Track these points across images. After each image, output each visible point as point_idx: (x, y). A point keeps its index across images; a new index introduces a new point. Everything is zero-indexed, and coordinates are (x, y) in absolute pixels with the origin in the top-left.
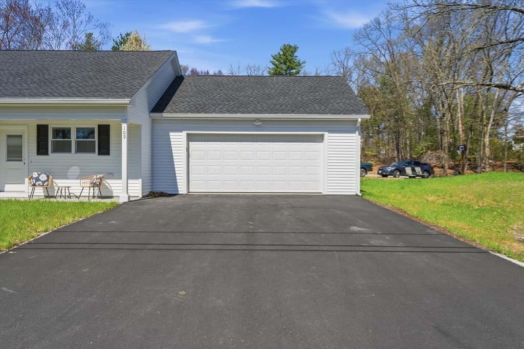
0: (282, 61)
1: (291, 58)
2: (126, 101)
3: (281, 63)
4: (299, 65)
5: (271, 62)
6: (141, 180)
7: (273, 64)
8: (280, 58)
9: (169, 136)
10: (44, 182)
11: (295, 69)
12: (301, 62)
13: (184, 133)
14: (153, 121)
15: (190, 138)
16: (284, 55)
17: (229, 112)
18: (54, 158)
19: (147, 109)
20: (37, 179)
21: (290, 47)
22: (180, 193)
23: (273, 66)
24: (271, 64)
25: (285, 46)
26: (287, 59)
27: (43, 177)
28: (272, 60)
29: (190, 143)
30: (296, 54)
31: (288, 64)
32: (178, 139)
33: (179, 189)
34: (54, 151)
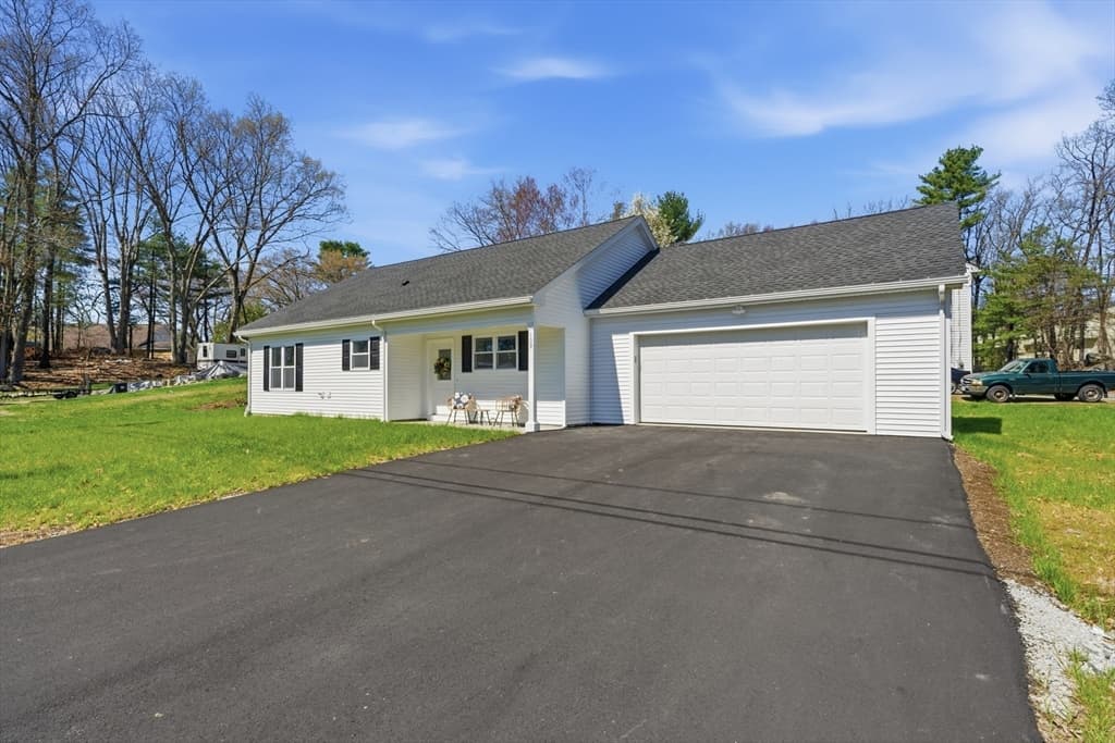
0: (943, 183)
1: (964, 174)
2: (526, 299)
3: (941, 188)
4: (985, 182)
5: (918, 188)
6: (564, 402)
7: (922, 192)
8: (938, 177)
9: (612, 340)
10: (465, 404)
11: (972, 192)
12: (989, 177)
13: (631, 336)
14: (592, 321)
15: (642, 341)
16: (947, 170)
17: (691, 297)
18: (478, 374)
19: (580, 306)
20: (458, 401)
21: (963, 151)
22: (626, 422)
23: (923, 196)
24: (918, 192)
25: (949, 153)
26: (954, 177)
27: (465, 399)
28: (921, 183)
29: (642, 349)
30: (977, 163)
31: (956, 185)
32: (623, 344)
33: (625, 418)
34: (478, 367)
